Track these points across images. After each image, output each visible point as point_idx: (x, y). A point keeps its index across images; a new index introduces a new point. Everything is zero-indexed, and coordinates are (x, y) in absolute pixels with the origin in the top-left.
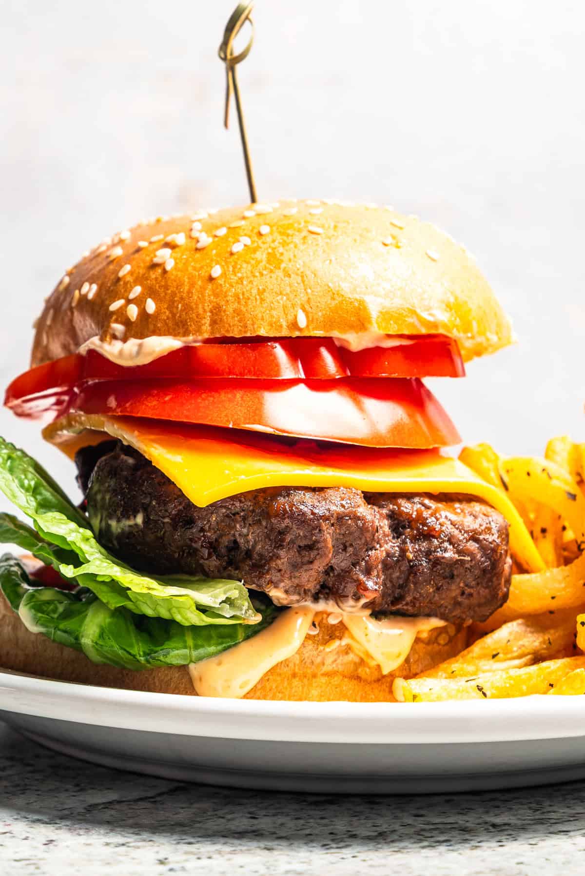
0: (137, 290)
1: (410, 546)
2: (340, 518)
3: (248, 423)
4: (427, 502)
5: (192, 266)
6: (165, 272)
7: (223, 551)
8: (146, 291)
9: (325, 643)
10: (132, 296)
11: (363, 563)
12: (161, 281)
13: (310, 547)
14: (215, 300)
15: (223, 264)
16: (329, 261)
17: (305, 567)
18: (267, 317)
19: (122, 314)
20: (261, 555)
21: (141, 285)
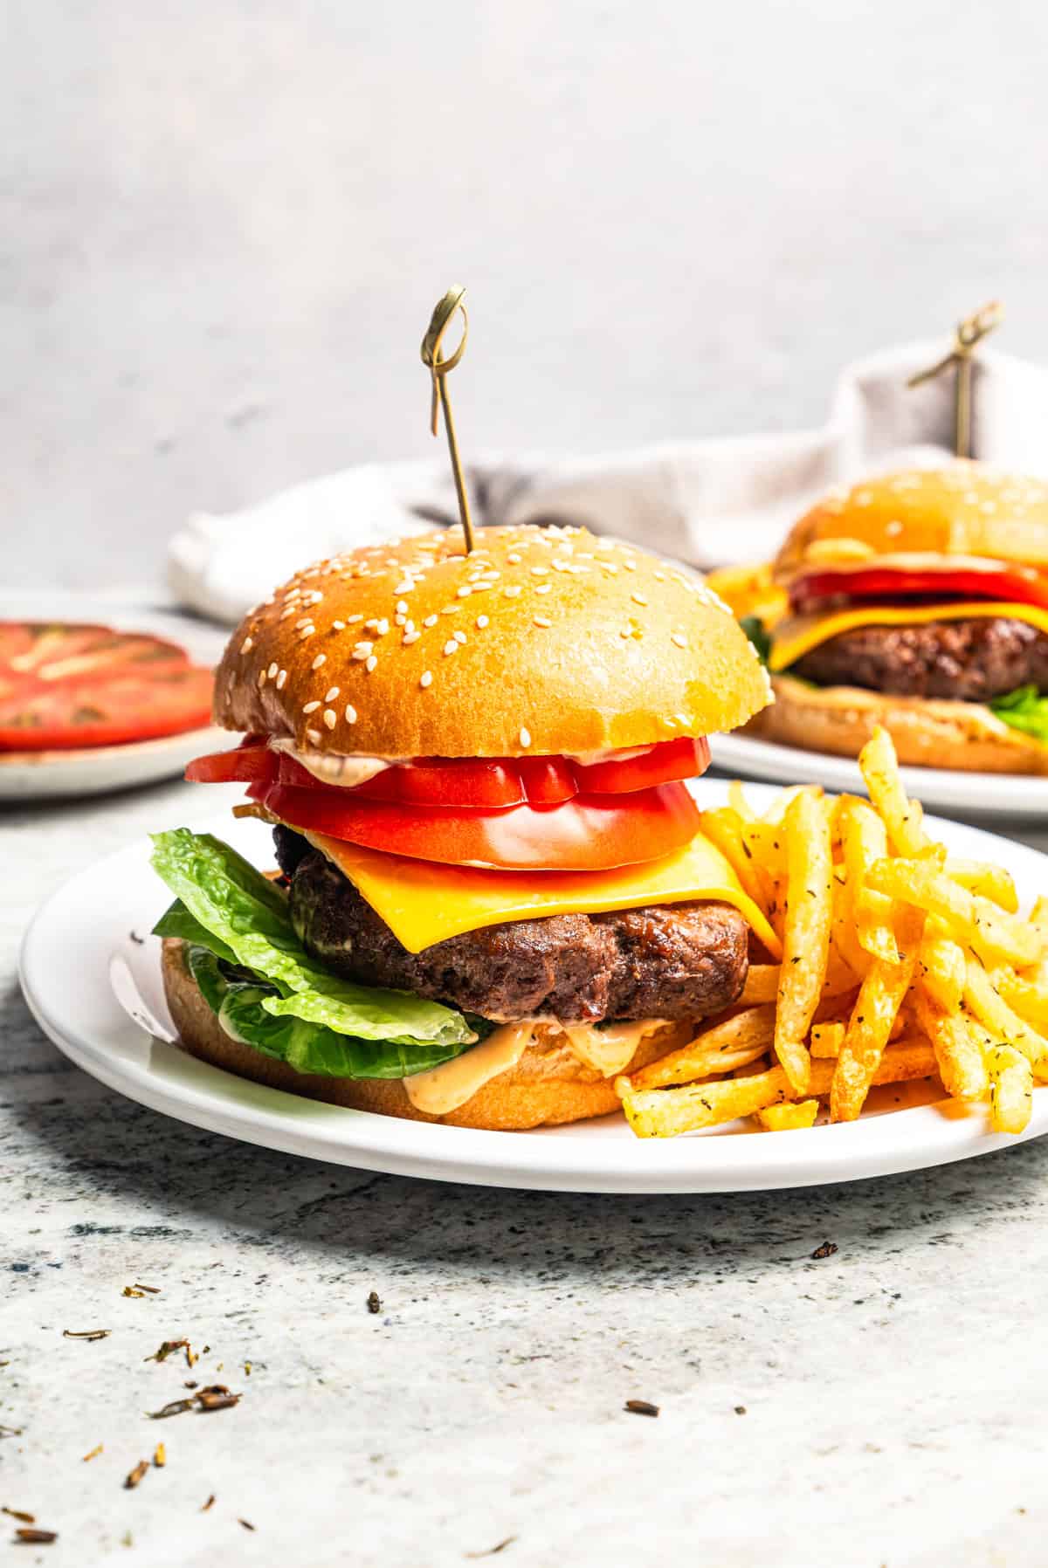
0: (334, 693)
1: (638, 965)
2: (564, 952)
3: (466, 859)
4: (659, 914)
5: (399, 669)
6: (367, 673)
7: (439, 977)
8: (346, 694)
9: (546, 1052)
10: (328, 699)
11: (588, 988)
12: (363, 684)
13: (532, 981)
14: (426, 715)
15: (435, 668)
16: (557, 666)
17: (525, 997)
18: (485, 736)
19: (318, 718)
20: (479, 985)
21: (340, 685)
